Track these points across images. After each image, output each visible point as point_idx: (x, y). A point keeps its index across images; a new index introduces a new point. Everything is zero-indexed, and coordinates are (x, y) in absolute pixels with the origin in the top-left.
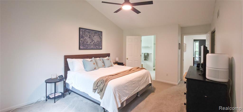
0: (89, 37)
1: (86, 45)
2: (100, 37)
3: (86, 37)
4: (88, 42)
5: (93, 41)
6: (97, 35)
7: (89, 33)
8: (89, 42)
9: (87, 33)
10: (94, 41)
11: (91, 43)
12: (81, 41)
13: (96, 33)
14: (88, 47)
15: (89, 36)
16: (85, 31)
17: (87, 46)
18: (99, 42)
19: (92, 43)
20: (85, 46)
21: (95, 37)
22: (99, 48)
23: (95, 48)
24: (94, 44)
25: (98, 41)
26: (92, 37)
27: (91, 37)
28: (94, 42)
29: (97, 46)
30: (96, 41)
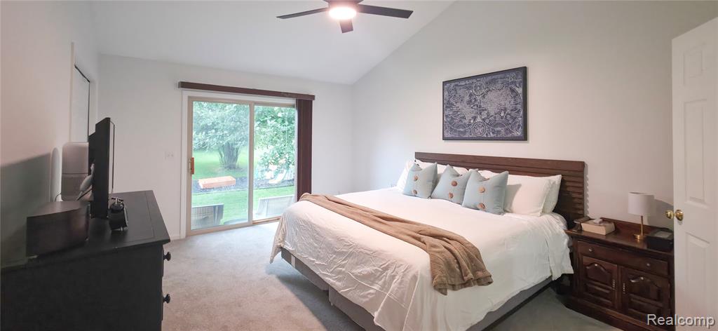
0: (469, 102)
1: (458, 127)
2: (513, 91)
3: (458, 105)
4: (464, 118)
5: (481, 110)
6: (499, 85)
7: (468, 88)
8: (469, 117)
9: (461, 92)
10: (486, 112)
11: (475, 118)
12: (447, 116)
13: (494, 81)
14: (465, 132)
15: (467, 98)
16: (457, 85)
17: (461, 130)
18: (508, 111)
19: (479, 119)
20: (455, 131)
21: (491, 96)
22: (509, 135)
23: (492, 135)
24: (487, 121)
25: (505, 110)
26: (478, 98)
27: (476, 100)
28: (488, 113)
29: (499, 129)
30: (492, 110)
